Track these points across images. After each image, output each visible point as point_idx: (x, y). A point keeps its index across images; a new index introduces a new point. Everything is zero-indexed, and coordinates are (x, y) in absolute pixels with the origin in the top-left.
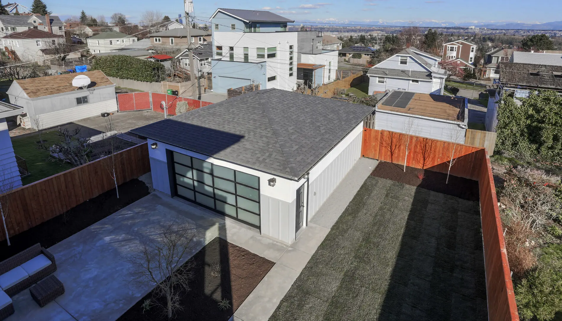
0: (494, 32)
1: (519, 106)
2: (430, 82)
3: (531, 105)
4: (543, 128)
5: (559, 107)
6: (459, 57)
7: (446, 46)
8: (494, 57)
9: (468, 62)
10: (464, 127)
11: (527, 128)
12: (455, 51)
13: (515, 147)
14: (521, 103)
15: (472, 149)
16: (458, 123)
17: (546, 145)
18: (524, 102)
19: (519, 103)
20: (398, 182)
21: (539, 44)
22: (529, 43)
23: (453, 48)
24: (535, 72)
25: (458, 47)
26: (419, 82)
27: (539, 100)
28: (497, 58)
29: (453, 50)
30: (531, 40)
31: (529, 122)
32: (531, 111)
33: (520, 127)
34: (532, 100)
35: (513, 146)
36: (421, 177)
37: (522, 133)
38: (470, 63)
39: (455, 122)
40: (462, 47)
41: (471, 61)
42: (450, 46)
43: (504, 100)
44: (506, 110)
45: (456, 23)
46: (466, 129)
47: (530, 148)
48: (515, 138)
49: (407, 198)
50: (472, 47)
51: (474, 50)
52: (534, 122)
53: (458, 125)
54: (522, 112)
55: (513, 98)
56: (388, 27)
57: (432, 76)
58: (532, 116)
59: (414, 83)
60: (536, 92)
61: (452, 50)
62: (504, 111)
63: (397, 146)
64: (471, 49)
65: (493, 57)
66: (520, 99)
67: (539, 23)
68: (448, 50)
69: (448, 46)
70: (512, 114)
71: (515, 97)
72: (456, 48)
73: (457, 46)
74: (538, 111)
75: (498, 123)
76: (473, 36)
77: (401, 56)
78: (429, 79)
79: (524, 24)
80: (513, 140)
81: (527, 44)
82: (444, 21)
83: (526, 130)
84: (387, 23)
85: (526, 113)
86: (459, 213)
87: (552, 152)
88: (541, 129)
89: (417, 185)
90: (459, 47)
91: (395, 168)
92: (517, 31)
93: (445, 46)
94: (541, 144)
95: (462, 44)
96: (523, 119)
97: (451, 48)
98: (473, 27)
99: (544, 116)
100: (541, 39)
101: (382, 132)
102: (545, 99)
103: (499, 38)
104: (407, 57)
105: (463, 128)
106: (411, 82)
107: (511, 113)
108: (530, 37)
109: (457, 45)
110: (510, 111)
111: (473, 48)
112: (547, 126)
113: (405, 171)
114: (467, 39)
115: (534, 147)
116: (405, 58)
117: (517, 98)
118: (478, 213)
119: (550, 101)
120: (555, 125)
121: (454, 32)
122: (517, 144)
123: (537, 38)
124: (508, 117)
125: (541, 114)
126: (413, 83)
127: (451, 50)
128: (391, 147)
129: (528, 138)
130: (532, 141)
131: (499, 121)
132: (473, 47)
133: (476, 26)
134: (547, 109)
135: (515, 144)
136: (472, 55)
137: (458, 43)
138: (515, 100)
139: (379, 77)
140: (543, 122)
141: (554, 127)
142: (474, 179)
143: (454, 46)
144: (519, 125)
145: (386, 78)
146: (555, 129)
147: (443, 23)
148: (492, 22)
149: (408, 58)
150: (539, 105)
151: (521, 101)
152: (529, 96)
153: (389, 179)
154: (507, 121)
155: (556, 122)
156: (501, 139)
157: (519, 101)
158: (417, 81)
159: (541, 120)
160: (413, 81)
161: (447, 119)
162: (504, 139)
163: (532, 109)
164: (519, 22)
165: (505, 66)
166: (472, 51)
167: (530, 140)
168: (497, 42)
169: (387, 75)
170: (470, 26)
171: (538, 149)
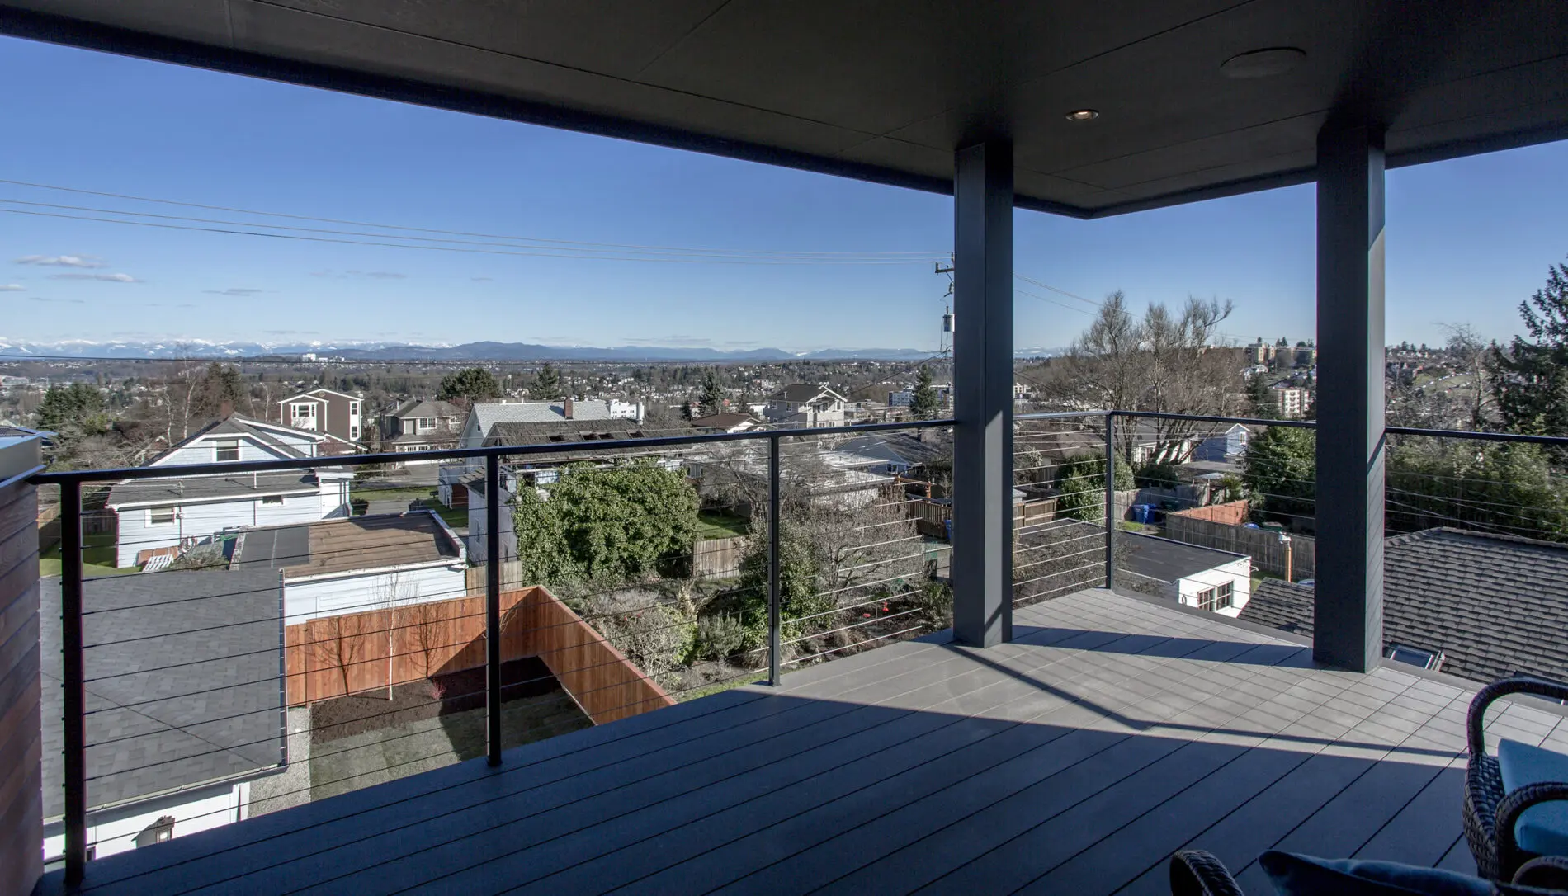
0: (363, 366)
1: (546, 500)
2: (314, 494)
4: (591, 529)
6: (326, 429)
7: (287, 406)
8: (406, 420)
9: (347, 438)
10: (459, 567)
11: (566, 537)
12: (313, 415)
13: (555, 577)
14: (548, 494)
15: (517, 596)
16: (449, 562)
17: (598, 558)
18: (554, 491)
19: (545, 495)
20: (394, 727)
21: (475, 387)
22: (458, 387)
23: (307, 408)
24: (556, 434)
25: (317, 405)
26: (285, 500)
27: (573, 481)
28: (412, 422)
29: (307, 414)
30: (460, 381)
31: (566, 525)
32: (566, 506)
33: (555, 539)
34: (564, 485)
35: (551, 579)
36: (436, 693)
37: (560, 548)
38: (354, 439)
39: (444, 563)
40: (328, 405)
41: (355, 435)
42: (298, 405)
43: (521, 494)
44: (528, 512)
45: (267, 348)
46: (466, 571)
47: (577, 572)
48: (551, 561)
49: (436, 745)
50: (351, 403)
51: (359, 409)
52: (574, 523)
53: (449, 567)
55: (534, 487)
56: (36, 361)
57: (317, 479)
58: (569, 514)
59: (269, 505)
60: (567, 470)
61: (304, 412)
62: (525, 515)
63: (356, 648)
64: (351, 408)
65: (405, 422)
66: (545, 487)
67: (448, 347)
68: (294, 415)
69: (292, 404)
71: (538, 485)
72: (313, 408)
73: (315, 404)
74: (575, 502)
75: (519, 540)
76: (318, 377)
77: (218, 440)
78: (311, 488)
79: (422, 348)
80: (549, 567)
81: (454, 389)
82: (231, 342)
83: (565, 541)
84: (29, 347)
85: (560, 510)
86: (546, 721)
87: (608, 568)
88: (586, 532)
89: (437, 714)
90: (321, 405)
91: (365, 703)
92: (411, 363)
93: (284, 404)
94: (591, 560)
95: (327, 397)
96: (557, 522)
97: (301, 408)
98: (313, 357)
99: (587, 509)
100: (477, 379)
101: (310, 625)
102: (581, 479)
103: (378, 379)
104: (236, 439)
105: (458, 570)
106: (260, 503)
107: (537, 515)
108: (457, 375)
109: (316, 401)
110: (534, 513)
111: (355, 406)
112: (594, 524)
113: (391, 699)
114: (303, 384)
115: (582, 567)
116: (233, 444)
117: (540, 486)
118: (571, 705)
119: (589, 480)
120: (604, 519)
121: (264, 369)
122: (557, 571)
123: (469, 377)
126: (266, 505)
127: (301, 415)
128: (340, 656)
129: (572, 554)
130: (578, 559)
131: (519, 537)
132: (354, 402)
133: (319, 354)
134: (588, 495)
135: (553, 573)
136: (355, 421)
137: (315, 395)
138: (539, 491)
139: (153, 508)
140: (586, 519)
141: (603, 524)
142: (530, 655)
143: (310, 404)
144: (552, 534)
145: (179, 505)
146: (605, 525)
147: (231, 347)
148: (355, 343)
149: (241, 442)
151: (547, 490)
152: (558, 479)
153: (368, 730)
154: (533, 533)
155: (605, 515)
156: (529, 571)
157: (544, 491)
158: (278, 499)
159: (584, 516)
160: (266, 500)
161: (422, 561)
162: (534, 569)
164: (411, 344)
165: (508, 431)
166: (355, 412)
167: (575, 558)
168: (376, 388)
169: (180, 496)
170: (305, 354)
171: (588, 570)
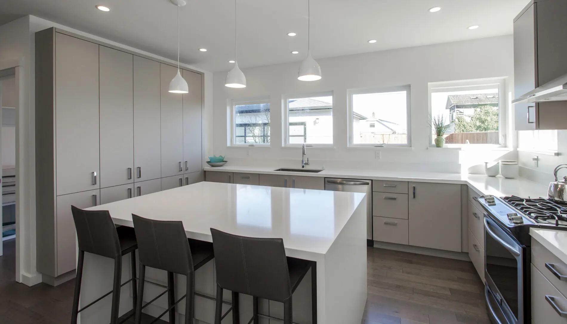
3: (478, 119)
5: (497, 117)
54: (472, 125)
70: (465, 128)
124: (462, 130)
125: (486, 124)
150: (483, 117)
163: (478, 121)
